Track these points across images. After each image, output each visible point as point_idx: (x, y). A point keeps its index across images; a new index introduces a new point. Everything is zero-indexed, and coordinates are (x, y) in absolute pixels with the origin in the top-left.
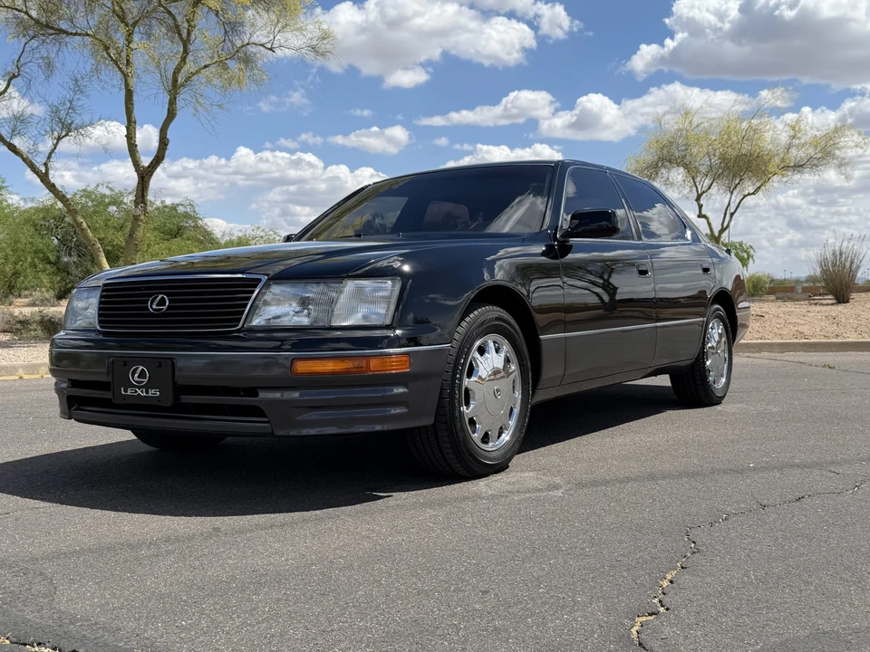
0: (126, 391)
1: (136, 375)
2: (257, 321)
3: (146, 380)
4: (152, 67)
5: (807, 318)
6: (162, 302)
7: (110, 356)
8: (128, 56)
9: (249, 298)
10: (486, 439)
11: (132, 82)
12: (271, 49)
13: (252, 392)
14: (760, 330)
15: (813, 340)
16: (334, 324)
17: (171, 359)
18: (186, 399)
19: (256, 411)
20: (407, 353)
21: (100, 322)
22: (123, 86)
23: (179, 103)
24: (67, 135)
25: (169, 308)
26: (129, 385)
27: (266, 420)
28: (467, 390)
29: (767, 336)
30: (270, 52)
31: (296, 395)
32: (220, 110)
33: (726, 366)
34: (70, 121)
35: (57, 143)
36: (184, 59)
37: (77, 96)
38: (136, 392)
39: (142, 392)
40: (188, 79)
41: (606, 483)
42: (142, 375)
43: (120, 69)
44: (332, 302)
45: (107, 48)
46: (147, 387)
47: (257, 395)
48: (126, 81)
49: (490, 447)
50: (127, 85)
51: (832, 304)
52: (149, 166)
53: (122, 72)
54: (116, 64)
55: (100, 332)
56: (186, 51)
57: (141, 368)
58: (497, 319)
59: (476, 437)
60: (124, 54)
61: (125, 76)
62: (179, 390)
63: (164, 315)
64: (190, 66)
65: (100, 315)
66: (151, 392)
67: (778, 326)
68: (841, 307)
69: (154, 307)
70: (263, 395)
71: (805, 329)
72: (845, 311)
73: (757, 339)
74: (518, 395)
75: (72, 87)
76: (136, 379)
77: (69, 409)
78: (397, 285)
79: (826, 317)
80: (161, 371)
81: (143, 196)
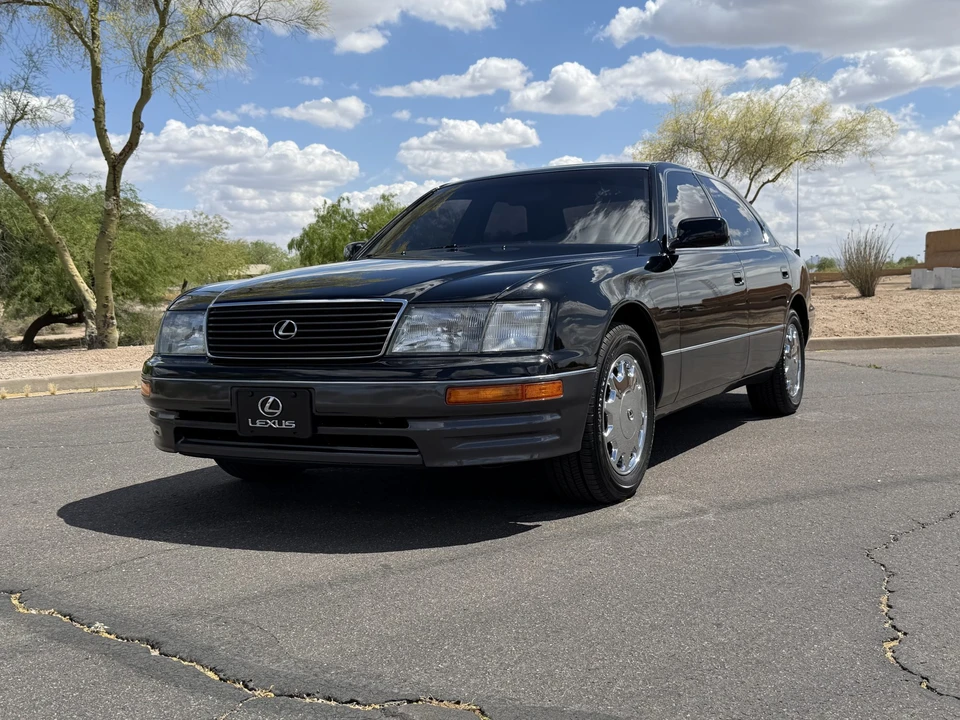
0: (254, 422)
1: (268, 405)
2: (397, 349)
3: (279, 412)
4: (124, 43)
5: (834, 314)
6: (290, 328)
7: (233, 386)
8: (93, 29)
9: (390, 324)
10: (620, 462)
11: (99, 58)
12: (256, 21)
13: (402, 422)
15: (843, 337)
16: (485, 350)
17: (309, 388)
18: (323, 430)
19: (406, 442)
20: (560, 379)
21: (210, 348)
22: (88, 63)
23: (155, 82)
24: (22, 118)
25: (297, 334)
26: (257, 416)
27: (416, 451)
28: (606, 414)
30: (256, 24)
31: (441, 425)
32: (201, 91)
33: (799, 372)
34: (25, 102)
35: (12, 127)
36: (160, 33)
37: (33, 74)
38: (267, 423)
39: (274, 423)
40: (163, 55)
41: (750, 505)
42: (274, 405)
43: (85, 43)
44: (482, 328)
45: (69, 20)
46: (280, 419)
47: (407, 426)
48: (92, 57)
49: (624, 470)
50: (93, 62)
51: (857, 298)
52: (121, 154)
53: (87, 46)
54: (81, 38)
55: (211, 360)
56: (163, 24)
57: (271, 399)
58: (628, 338)
59: (613, 460)
60: (90, 27)
61: (92, 52)
62: (318, 420)
63: (292, 341)
64: (167, 40)
65: (209, 341)
66: (286, 424)
68: (867, 301)
69: (281, 333)
70: (413, 425)
71: (834, 325)
72: (873, 305)
74: (645, 415)
75: (26, 63)
76: (267, 409)
77: (176, 441)
78: (547, 308)
79: (855, 312)
80: (296, 401)
81: (115, 188)
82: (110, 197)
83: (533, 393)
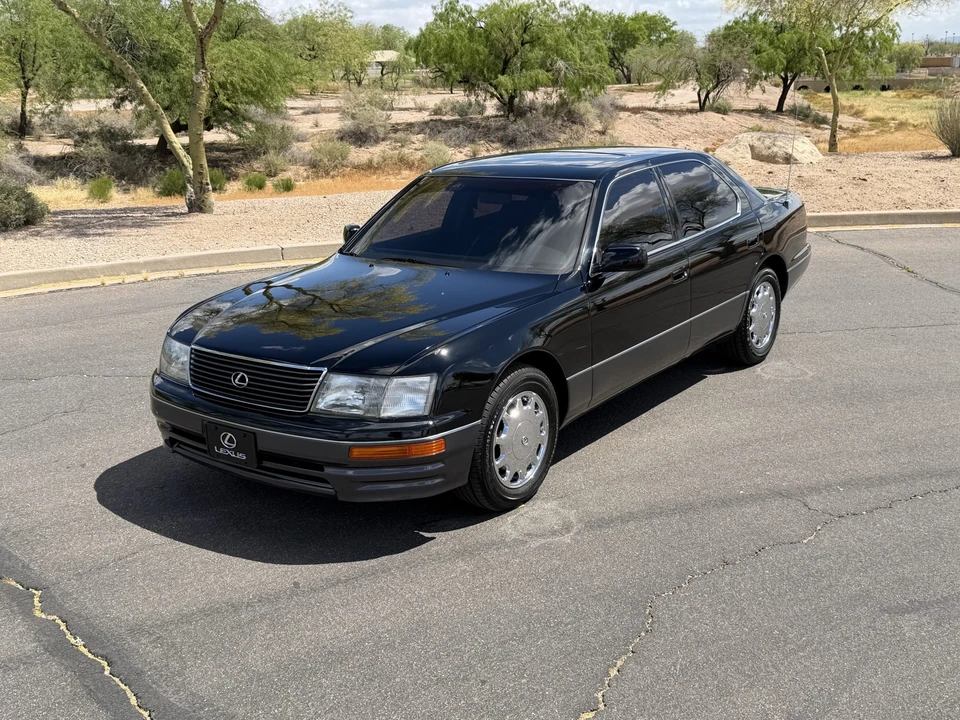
0: (218, 450)
1: (226, 440)
2: (321, 405)
3: (234, 446)
6: (243, 379)
7: (204, 420)
9: (313, 387)
10: (515, 478)
13: (320, 467)
14: (860, 198)
15: (914, 211)
16: (384, 414)
17: (254, 434)
18: (267, 464)
19: (323, 480)
20: (443, 437)
21: (192, 380)
25: (249, 385)
26: (221, 446)
27: (330, 486)
28: (498, 447)
29: (865, 206)
33: (772, 323)
38: (227, 452)
39: (232, 453)
42: (230, 440)
44: (383, 390)
46: (236, 450)
47: (323, 470)
49: (518, 484)
51: (946, 158)
52: (205, 30)
55: (192, 390)
58: (525, 380)
59: (505, 480)
62: (262, 456)
63: (244, 389)
65: (191, 375)
66: (240, 456)
67: (880, 192)
69: (237, 381)
70: (328, 470)
71: (908, 196)
73: (854, 209)
74: (544, 434)
76: (226, 442)
78: (434, 382)
79: (935, 179)
80: (246, 440)
81: (203, 61)
82: (199, 70)
83: (417, 453)
